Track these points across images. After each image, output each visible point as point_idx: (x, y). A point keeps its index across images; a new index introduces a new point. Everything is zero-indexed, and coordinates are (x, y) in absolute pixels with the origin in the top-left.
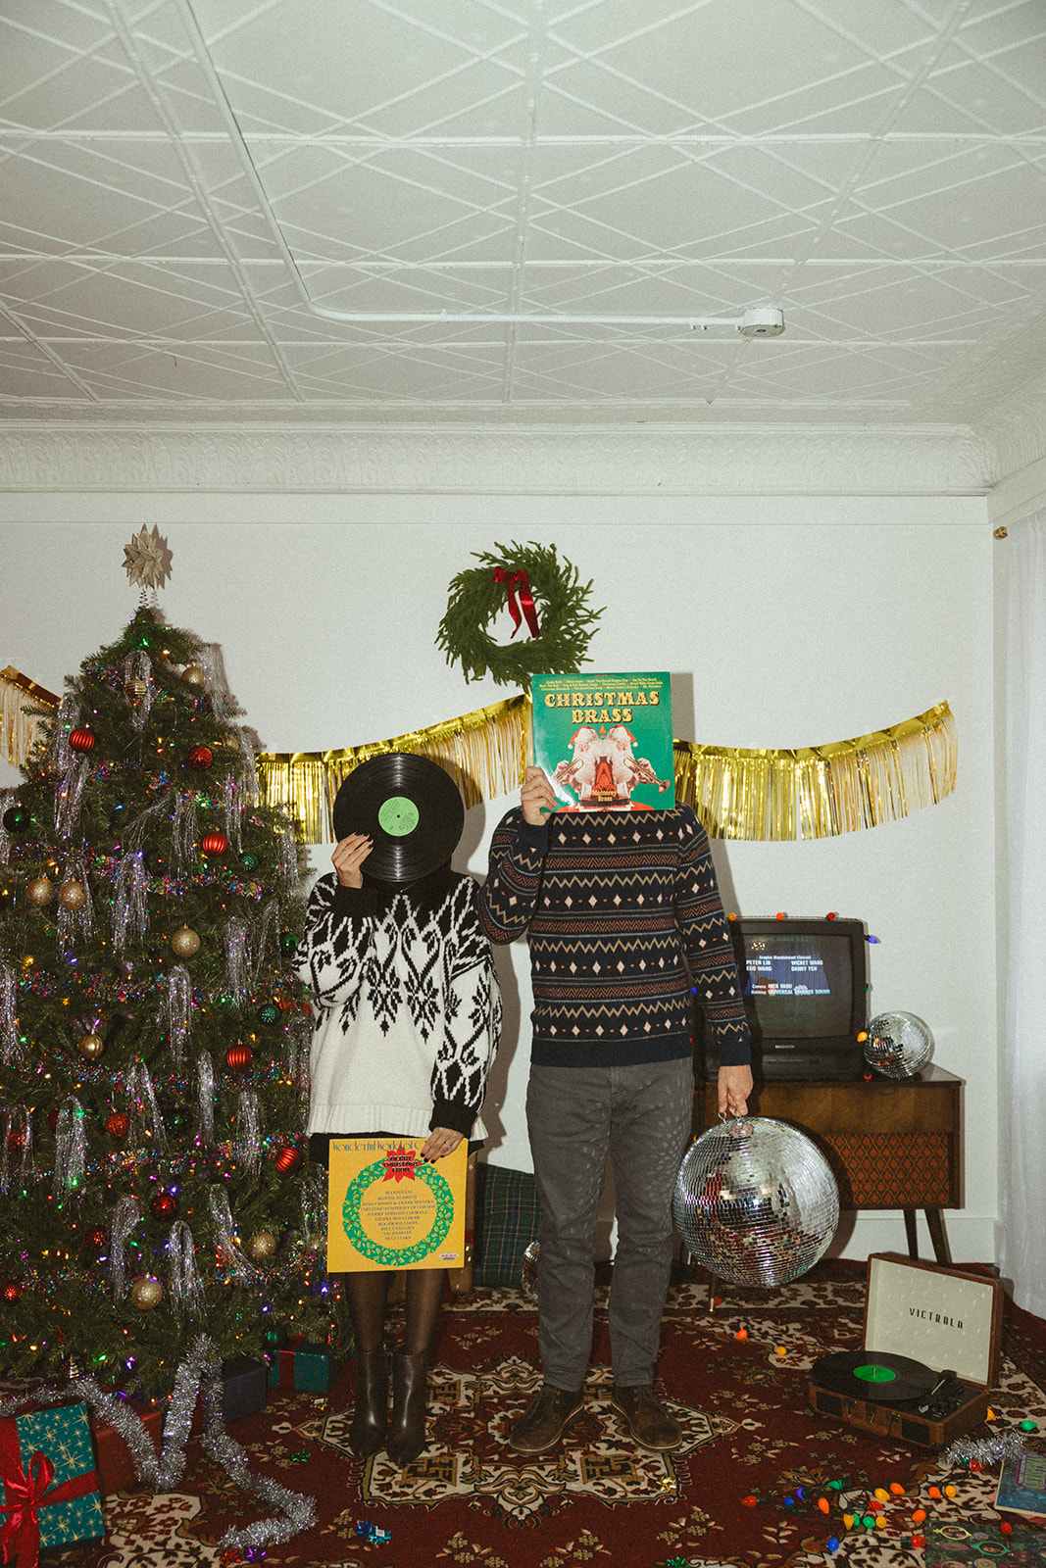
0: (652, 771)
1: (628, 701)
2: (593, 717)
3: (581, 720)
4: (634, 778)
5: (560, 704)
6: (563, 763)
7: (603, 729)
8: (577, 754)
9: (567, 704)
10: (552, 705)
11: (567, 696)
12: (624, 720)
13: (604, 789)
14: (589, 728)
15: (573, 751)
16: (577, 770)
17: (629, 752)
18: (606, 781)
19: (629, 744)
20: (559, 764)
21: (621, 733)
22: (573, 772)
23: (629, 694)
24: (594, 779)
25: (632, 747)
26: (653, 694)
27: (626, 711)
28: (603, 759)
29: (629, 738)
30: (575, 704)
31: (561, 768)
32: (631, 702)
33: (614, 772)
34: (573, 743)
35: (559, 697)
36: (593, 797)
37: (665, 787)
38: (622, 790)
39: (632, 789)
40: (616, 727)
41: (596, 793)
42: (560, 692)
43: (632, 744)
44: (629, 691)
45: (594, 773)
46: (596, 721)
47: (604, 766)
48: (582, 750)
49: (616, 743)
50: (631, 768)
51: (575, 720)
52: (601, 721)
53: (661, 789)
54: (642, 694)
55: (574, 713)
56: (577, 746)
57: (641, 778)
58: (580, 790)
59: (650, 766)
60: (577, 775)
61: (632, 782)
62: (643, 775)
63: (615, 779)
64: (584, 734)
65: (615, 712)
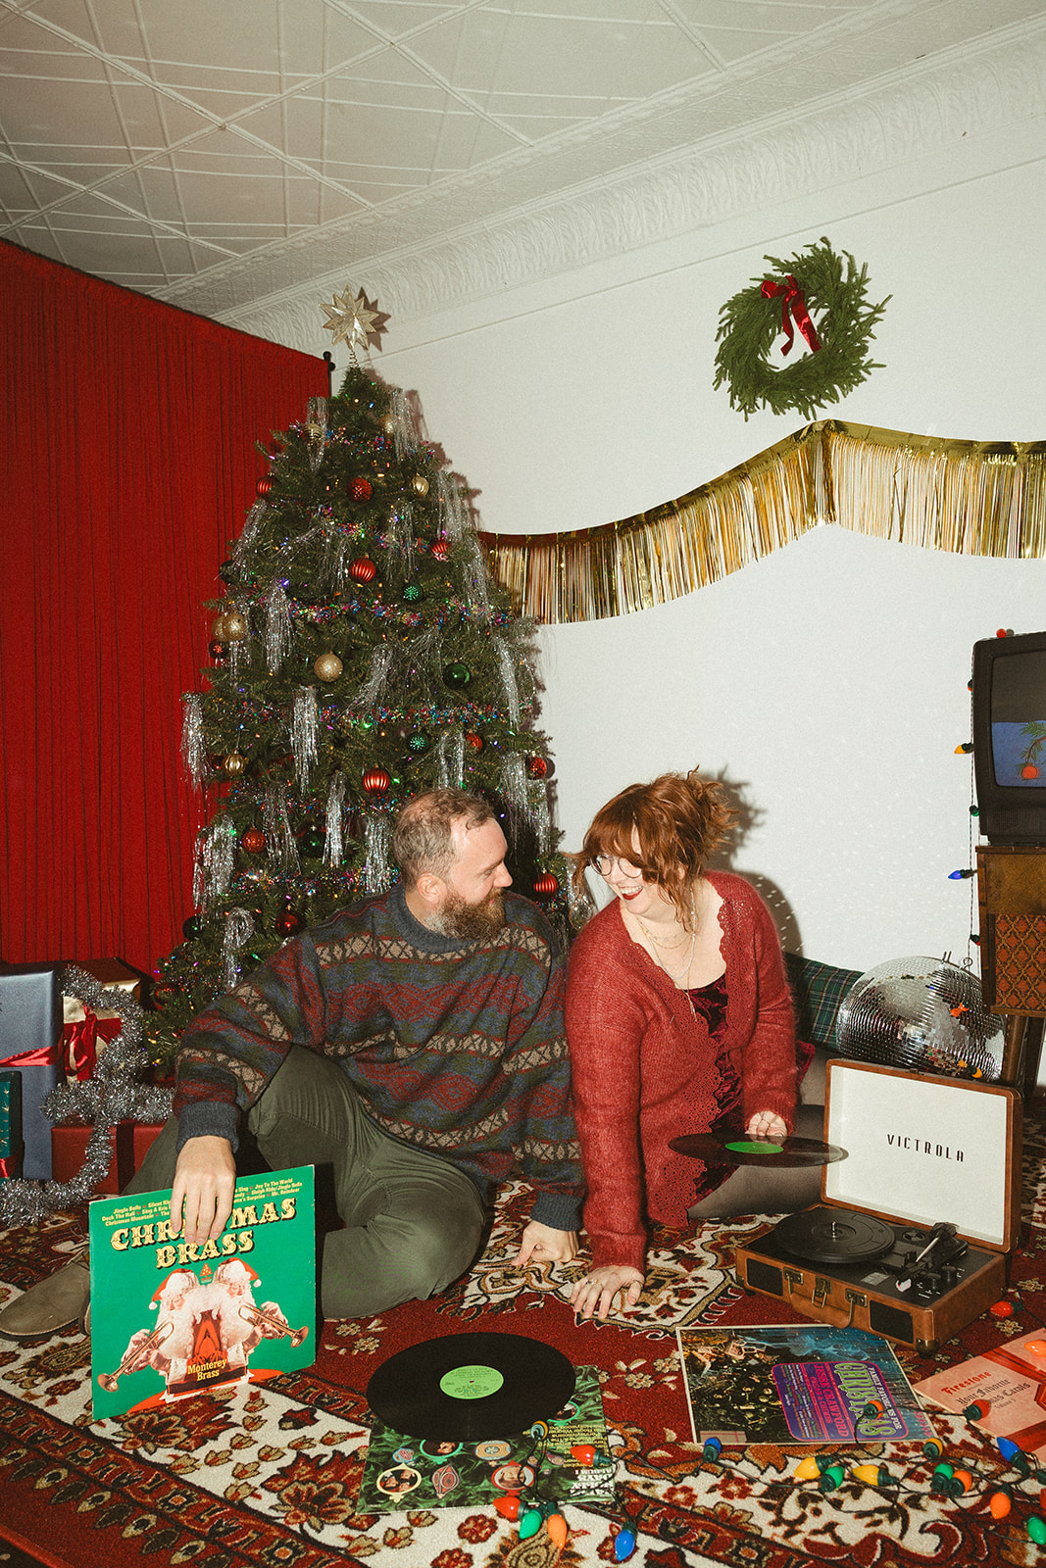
0: (282, 1317)
1: (247, 1220)
2: (191, 1253)
3: (170, 1262)
4: (254, 1334)
5: (137, 1242)
6: (139, 1335)
7: (203, 1268)
8: (164, 1315)
9: (149, 1240)
10: (124, 1246)
11: (148, 1229)
12: (241, 1249)
13: (207, 1361)
14: (183, 1271)
15: (157, 1311)
16: (164, 1339)
17: (248, 1297)
18: (208, 1348)
19: (248, 1286)
20: (134, 1338)
21: (236, 1270)
22: (156, 1346)
23: (249, 1210)
24: (190, 1349)
25: (253, 1288)
26: (286, 1204)
27: (243, 1236)
28: (207, 1315)
29: (249, 1275)
30: (162, 1237)
31: (137, 1343)
32: (253, 1220)
33: (222, 1332)
34: (157, 1299)
35: (136, 1231)
36: (188, 1377)
37: (300, 1337)
38: (236, 1356)
39: (251, 1351)
40: (228, 1262)
41: (193, 1369)
42: (136, 1224)
43: (252, 1284)
44: (249, 1204)
45: (191, 1339)
46: (194, 1258)
47: (208, 1326)
48: (172, 1308)
49: (227, 1287)
50: (249, 1320)
51: (161, 1263)
52: (204, 1257)
53: (296, 1341)
54: (269, 1207)
55: (160, 1252)
56: (164, 1303)
57: (265, 1331)
58: (167, 1370)
59: (279, 1313)
60: (163, 1349)
61: (251, 1340)
62: (269, 1327)
63: (224, 1341)
64: (176, 1282)
65: (227, 1239)
